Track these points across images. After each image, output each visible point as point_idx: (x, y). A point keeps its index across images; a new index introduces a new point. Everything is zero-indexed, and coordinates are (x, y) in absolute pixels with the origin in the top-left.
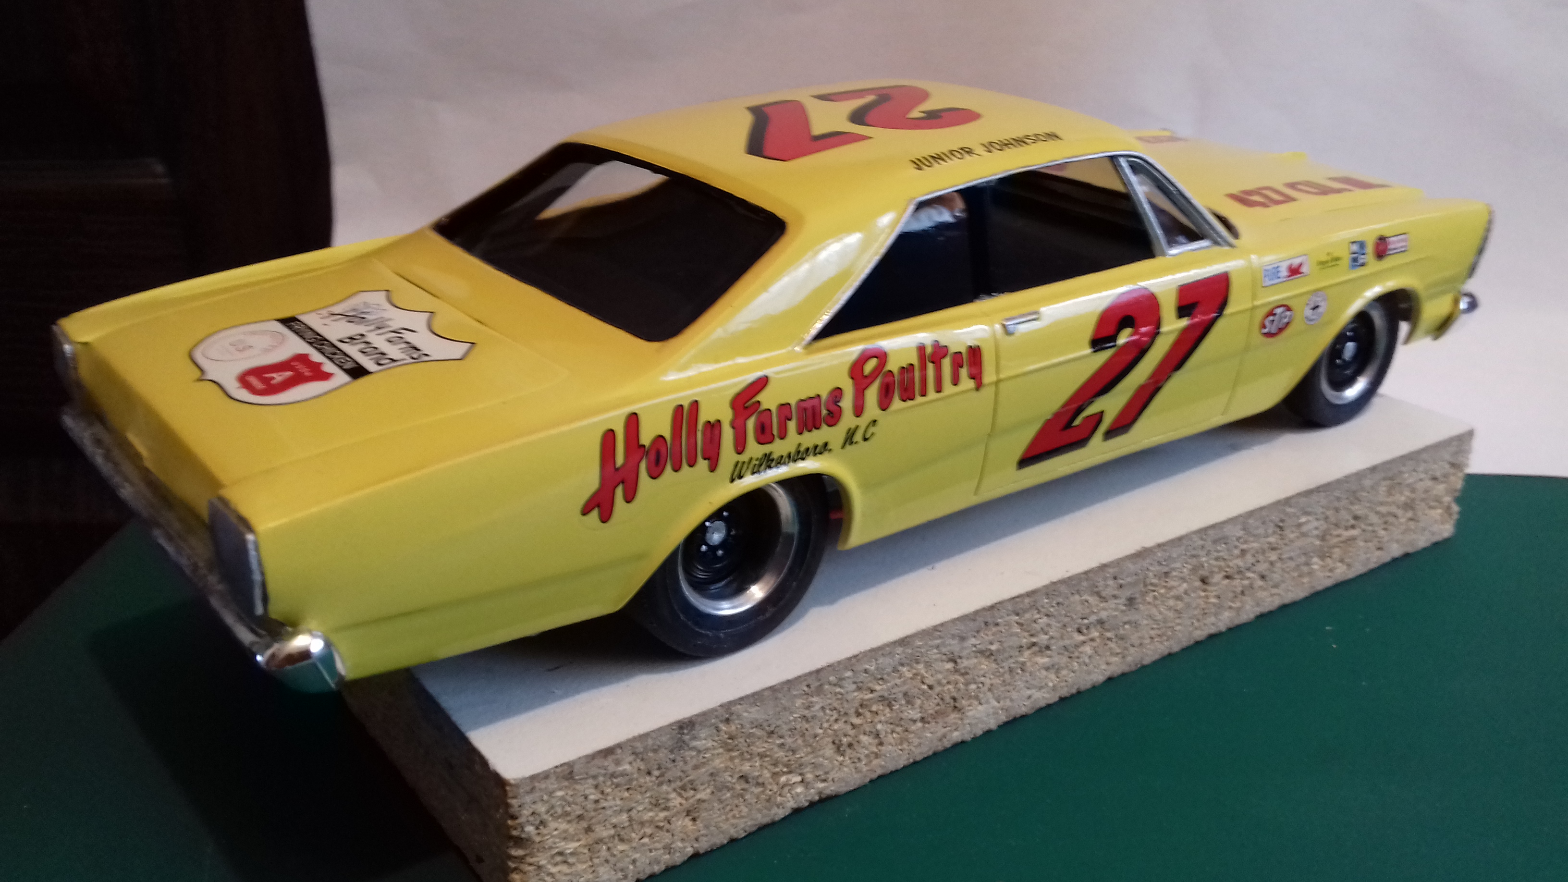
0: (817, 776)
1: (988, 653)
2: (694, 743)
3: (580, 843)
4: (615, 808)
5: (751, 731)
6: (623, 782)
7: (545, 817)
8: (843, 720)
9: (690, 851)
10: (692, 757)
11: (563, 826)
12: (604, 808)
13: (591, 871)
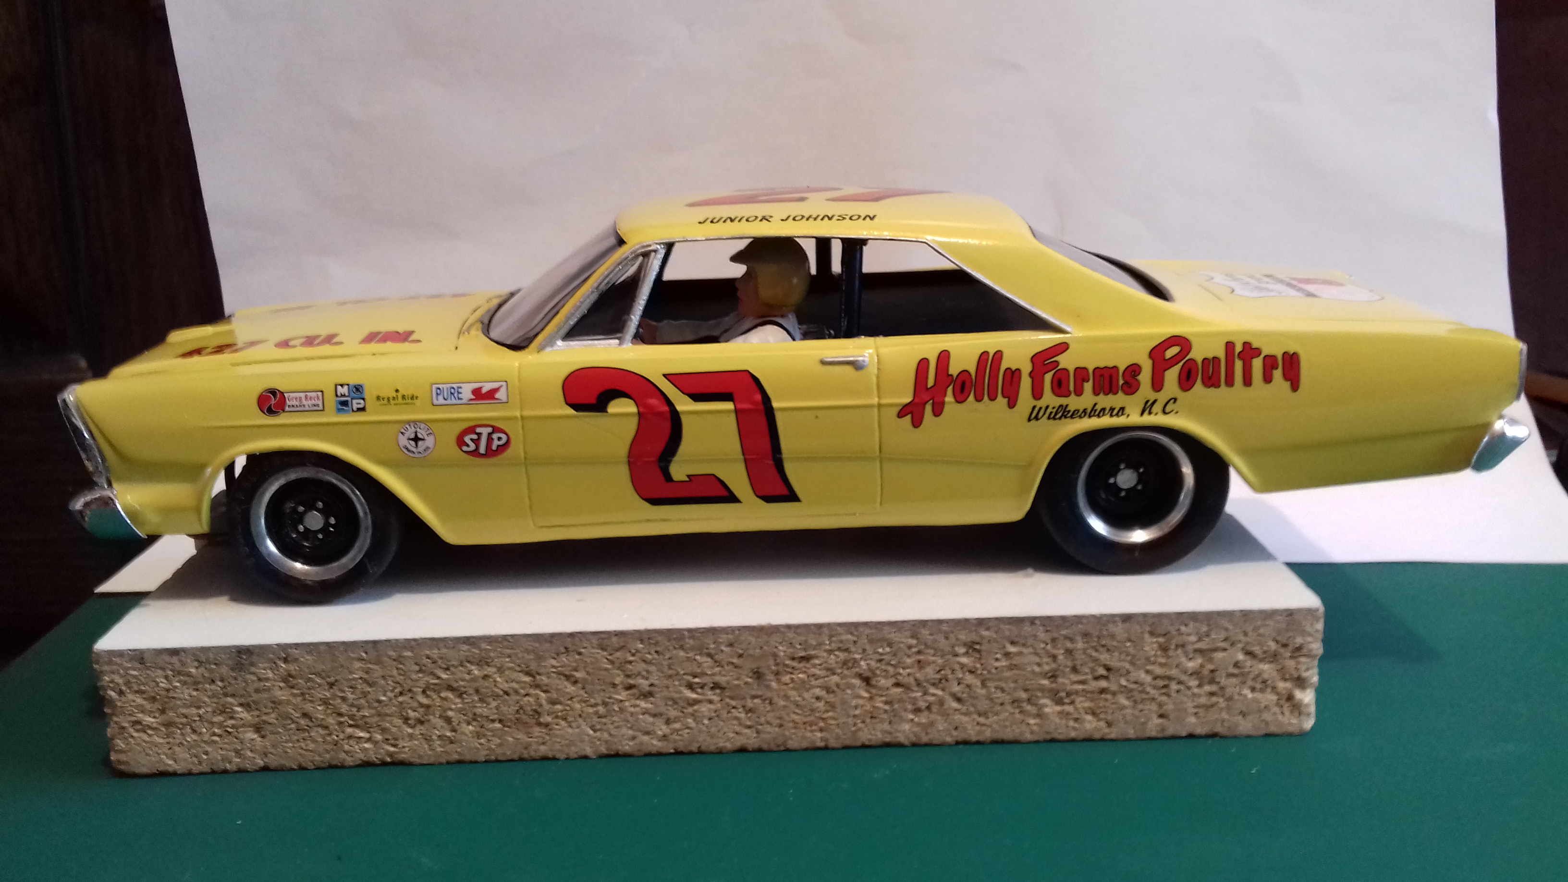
0: (387, 739)
1: (573, 679)
2: (253, 669)
3: (157, 720)
4: (184, 702)
5: (310, 676)
6: (189, 681)
7: (124, 688)
8: (410, 695)
9: (261, 763)
10: (253, 681)
11: (139, 700)
12: (173, 698)
13: (169, 748)
